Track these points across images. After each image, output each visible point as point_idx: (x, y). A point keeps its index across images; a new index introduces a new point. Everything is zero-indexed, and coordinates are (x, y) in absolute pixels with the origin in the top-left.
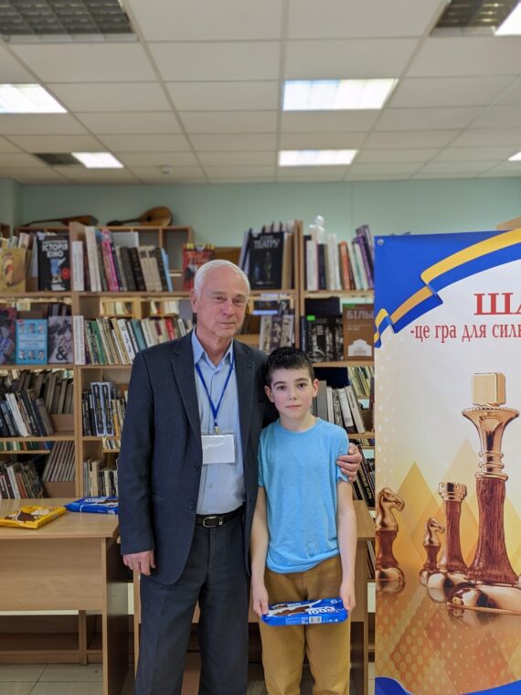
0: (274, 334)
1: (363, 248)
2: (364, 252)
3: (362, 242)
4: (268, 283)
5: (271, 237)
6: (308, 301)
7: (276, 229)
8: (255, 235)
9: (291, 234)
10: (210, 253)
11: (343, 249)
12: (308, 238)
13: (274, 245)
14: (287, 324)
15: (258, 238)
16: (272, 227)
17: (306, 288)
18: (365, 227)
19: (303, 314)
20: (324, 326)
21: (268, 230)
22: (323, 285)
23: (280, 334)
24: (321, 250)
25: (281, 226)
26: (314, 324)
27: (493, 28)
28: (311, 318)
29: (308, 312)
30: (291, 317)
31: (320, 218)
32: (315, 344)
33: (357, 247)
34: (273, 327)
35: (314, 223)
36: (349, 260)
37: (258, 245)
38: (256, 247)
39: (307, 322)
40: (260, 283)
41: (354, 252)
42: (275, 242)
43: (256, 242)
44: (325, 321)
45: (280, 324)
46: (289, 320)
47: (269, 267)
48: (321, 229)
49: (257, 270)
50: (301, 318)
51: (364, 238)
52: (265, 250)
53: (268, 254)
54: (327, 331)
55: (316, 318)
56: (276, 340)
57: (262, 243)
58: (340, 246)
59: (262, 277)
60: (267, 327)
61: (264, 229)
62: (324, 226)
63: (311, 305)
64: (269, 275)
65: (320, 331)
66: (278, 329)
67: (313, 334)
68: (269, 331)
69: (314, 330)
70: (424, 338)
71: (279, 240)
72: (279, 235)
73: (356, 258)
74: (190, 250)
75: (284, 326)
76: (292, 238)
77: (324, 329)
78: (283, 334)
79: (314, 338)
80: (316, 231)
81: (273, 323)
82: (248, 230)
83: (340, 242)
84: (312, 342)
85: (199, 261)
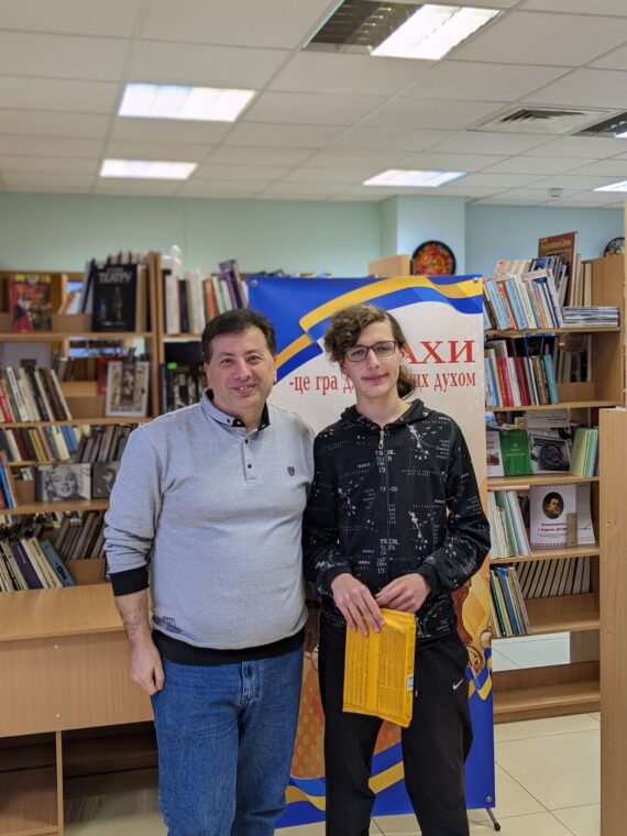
0: (124, 384)
1: (231, 285)
2: (232, 290)
3: (229, 278)
4: (119, 323)
5: (121, 269)
6: (168, 346)
7: (125, 261)
8: (101, 267)
9: (144, 267)
10: (44, 287)
11: (208, 286)
12: (167, 272)
13: (124, 279)
14: (141, 372)
15: (104, 270)
16: (120, 257)
17: (165, 331)
18: (233, 262)
19: (162, 361)
20: (187, 376)
21: (114, 262)
22: (185, 327)
23: (133, 384)
24: (183, 286)
25: (130, 256)
26: (175, 373)
27: (370, 47)
28: (172, 366)
29: (168, 359)
30: (146, 364)
31: (175, 247)
32: (177, 395)
33: (224, 283)
34: (124, 376)
35: (169, 254)
36: (215, 299)
37: (104, 277)
38: (101, 280)
39: (168, 371)
40: (108, 324)
41: (221, 290)
42: (127, 276)
43: (101, 275)
44: (187, 369)
45: (133, 372)
46: (144, 368)
47: (120, 305)
48: (178, 261)
49: (103, 308)
50: (160, 366)
51: (232, 274)
52: (112, 286)
53: (117, 289)
54: (190, 380)
55: (179, 365)
56: (128, 391)
57: (109, 277)
58: (204, 283)
59: (111, 316)
60: (116, 376)
61: (109, 260)
62: (180, 257)
63: (173, 351)
64: (119, 315)
65: (182, 383)
66: (130, 378)
67: (175, 384)
68: (119, 380)
69: (176, 380)
70: (305, 391)
71: (131, 274)
72: (131, 268)
73: (223, 297)
74: (20, 283)
75: (138, 375)
76: (147, 272)
77: (187, 378)
78: (136, 384)
79: (176, 389)
80: (172, 262)
81: (124, 371)
82: (90, 260)
83: (203, 278)
84: (173, 394)
85: (31, 296)
